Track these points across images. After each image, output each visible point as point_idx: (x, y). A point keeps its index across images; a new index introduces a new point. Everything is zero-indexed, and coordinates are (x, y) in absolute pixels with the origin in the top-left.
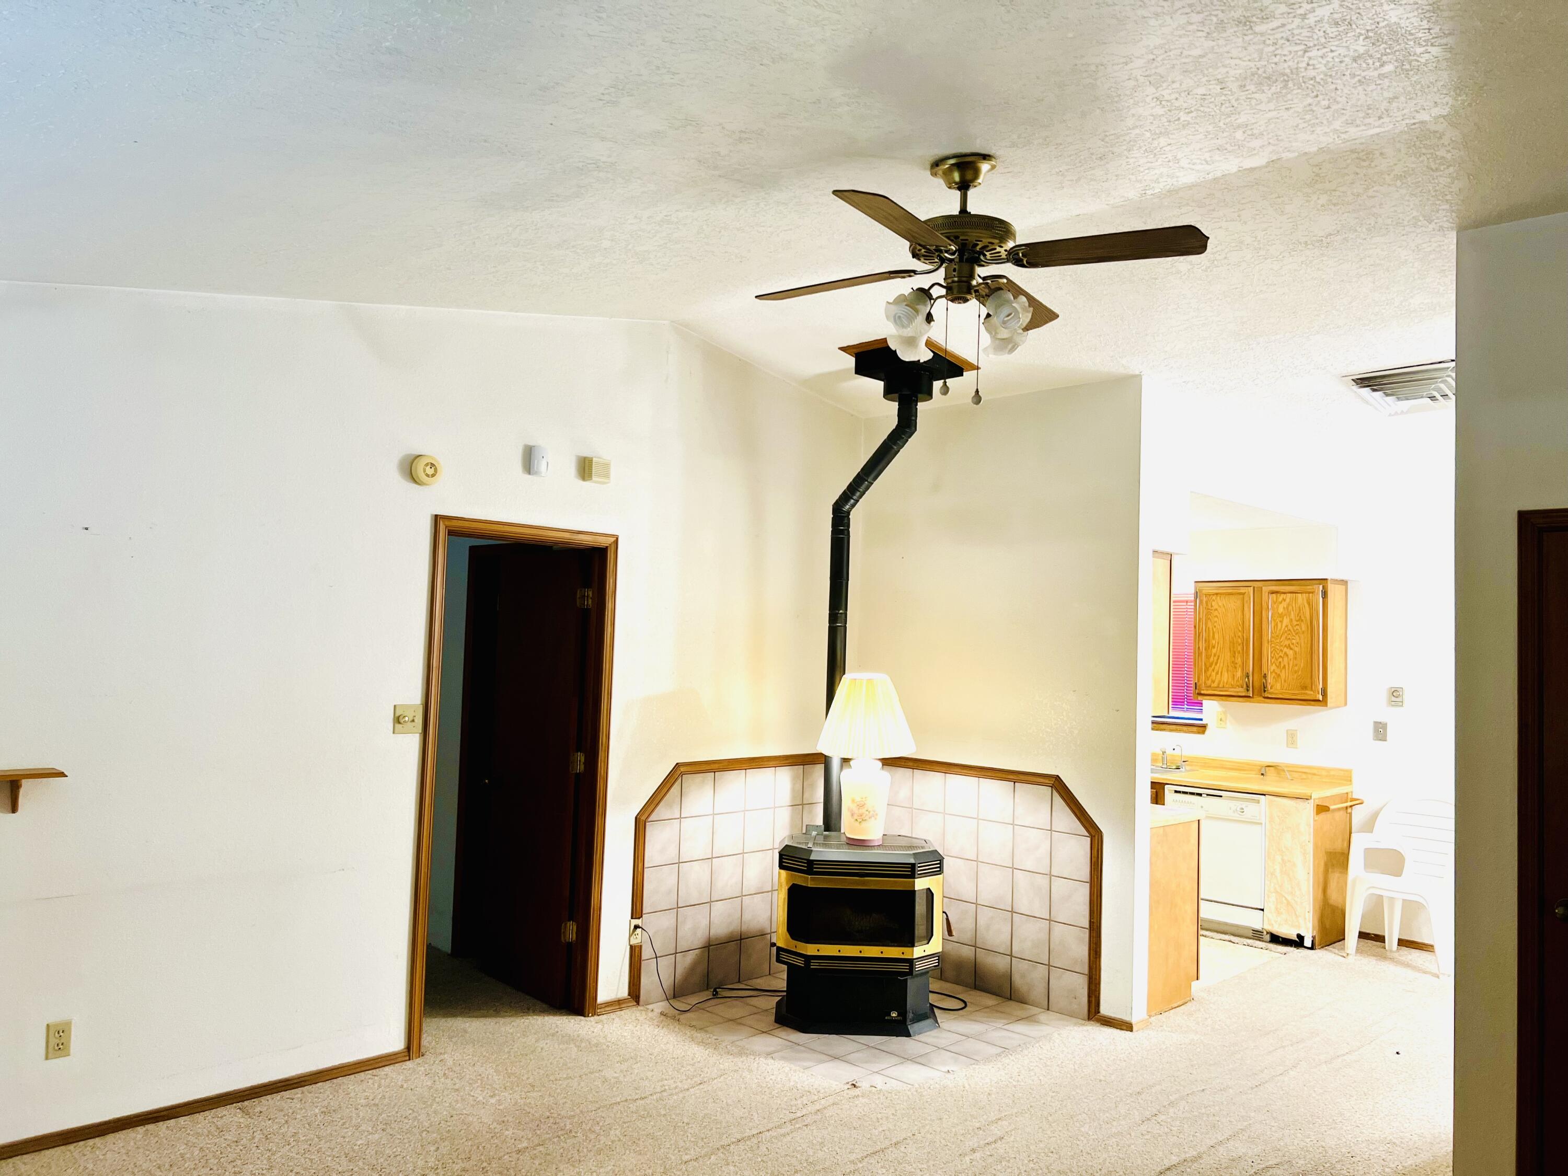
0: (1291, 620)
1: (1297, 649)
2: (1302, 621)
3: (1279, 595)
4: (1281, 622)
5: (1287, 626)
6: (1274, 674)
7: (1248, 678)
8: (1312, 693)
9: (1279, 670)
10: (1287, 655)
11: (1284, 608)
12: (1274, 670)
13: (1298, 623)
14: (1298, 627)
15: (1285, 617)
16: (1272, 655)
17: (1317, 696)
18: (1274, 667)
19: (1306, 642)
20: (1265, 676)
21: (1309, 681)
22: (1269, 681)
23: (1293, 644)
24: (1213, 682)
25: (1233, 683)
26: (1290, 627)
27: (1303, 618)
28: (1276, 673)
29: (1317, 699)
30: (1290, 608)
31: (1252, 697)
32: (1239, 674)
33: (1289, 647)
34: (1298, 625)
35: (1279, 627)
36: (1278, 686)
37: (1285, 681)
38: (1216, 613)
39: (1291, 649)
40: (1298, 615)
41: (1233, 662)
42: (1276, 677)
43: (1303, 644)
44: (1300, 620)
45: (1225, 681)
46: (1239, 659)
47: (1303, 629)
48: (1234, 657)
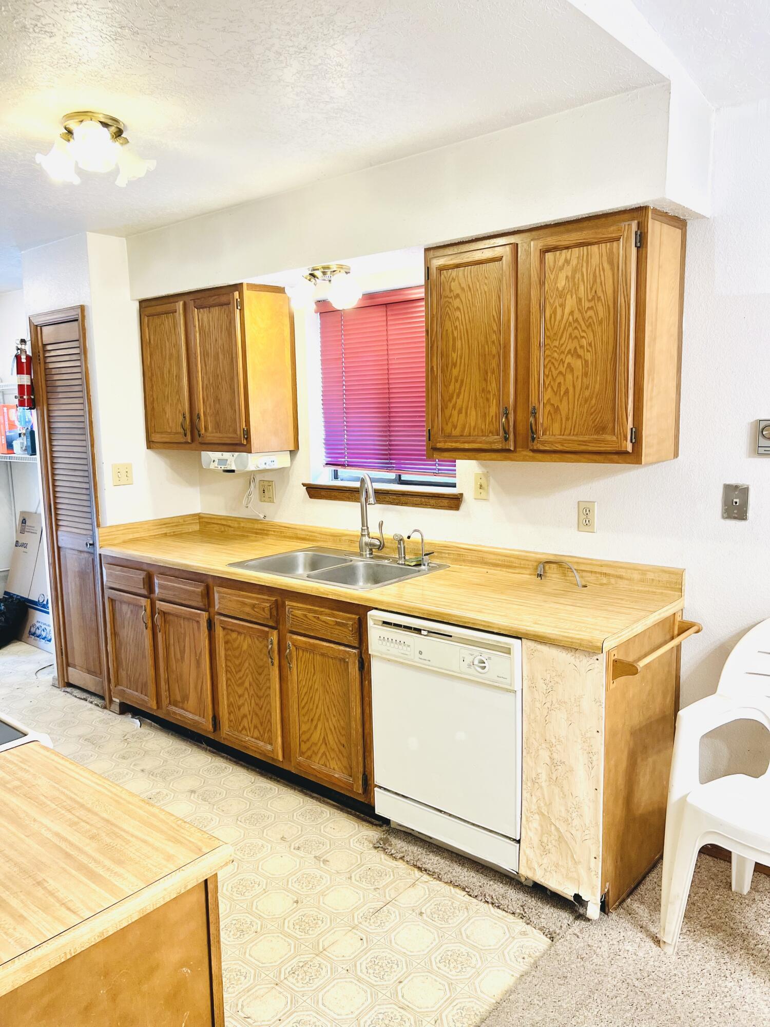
0: (579, 300)
1: (588, 356)
2: (599, 298)
3: (558, 253)
4: (562, 306)
5: (572, 313)
6: (548, 408)
7: (507, 418)
8: (614, 438)
9: (558, 398)
10: (572, 370)
11: (567, 277)
12: (549, 399)
13: (592, 304)
14: (590, 313)
15: (569, 296)
16: (547, 373)
17: (623, 445)
18: (548, 395)
19: (605, 339)
20: (534, 413)
21: (609, 416)
22: (541, 421)
23: (582, 347)
24: (455, 427)
25: (483, 427)
26: (577, 315)
27: (600, 294)
28: (553, 405)
29: (623, 449)
30: (578, 276)
31: (515, 451)
32: (493, 410)
33: (575, 354)
34: (591, 308)
35: (558, 317)
36: (556, 428)
37: (567, 419)
38: (457, 303)
39: (579, 357)
40: (591, 289)
41: (483, 390)
42: (552, 411)
43: (599, 344)
44: (595, 298)
45: (473, 424)
46: (494, 385)
47: (601, 315)
48: (486, 380)
